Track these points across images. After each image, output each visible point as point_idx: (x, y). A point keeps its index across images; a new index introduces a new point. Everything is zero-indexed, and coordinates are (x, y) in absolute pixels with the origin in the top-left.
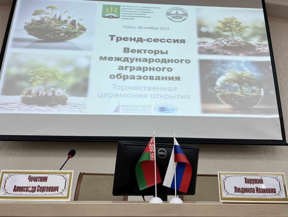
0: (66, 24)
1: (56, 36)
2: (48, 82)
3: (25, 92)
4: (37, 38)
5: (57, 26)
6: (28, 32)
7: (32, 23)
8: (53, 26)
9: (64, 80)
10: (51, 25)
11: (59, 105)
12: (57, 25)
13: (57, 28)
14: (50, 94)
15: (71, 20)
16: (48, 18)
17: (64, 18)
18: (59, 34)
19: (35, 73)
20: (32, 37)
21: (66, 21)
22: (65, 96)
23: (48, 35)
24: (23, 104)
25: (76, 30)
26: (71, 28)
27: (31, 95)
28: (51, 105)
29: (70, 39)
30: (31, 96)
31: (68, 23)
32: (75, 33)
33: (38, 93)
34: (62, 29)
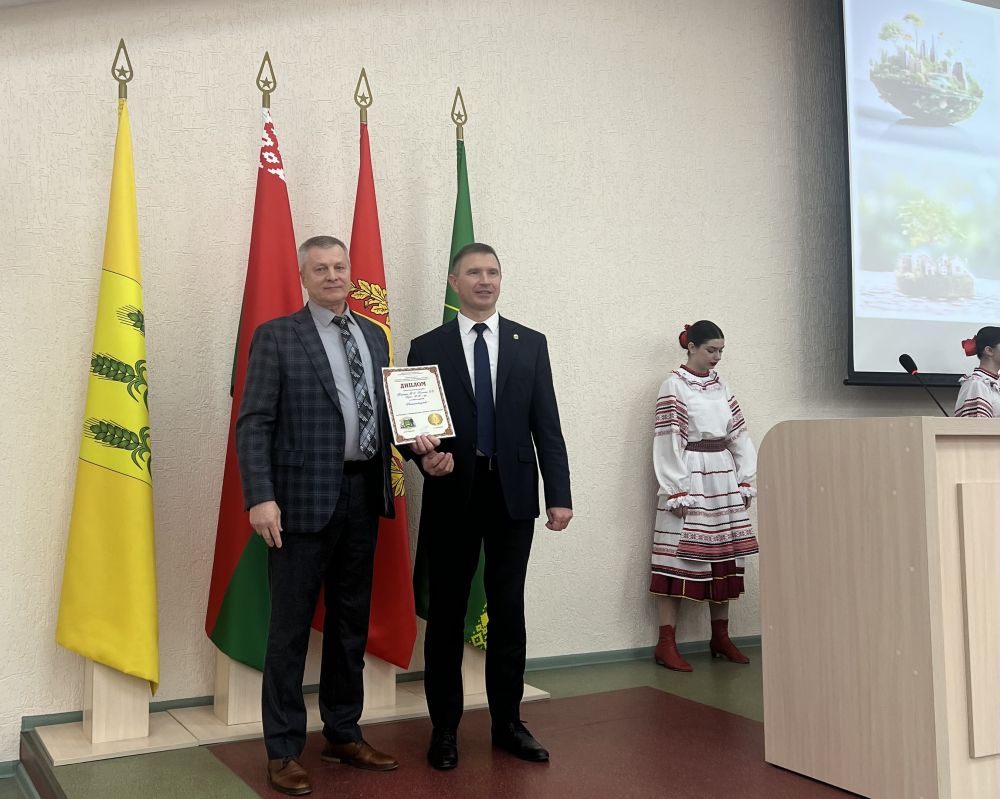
0: (947, 75)
1: (932, 110)
2: (936, 238)
3: (900, 263)
4: (900, 112)
5: (931, 77)
6: (880, 92)
7: (883, 61)
8: (924, 80)
9: (962, 235)
10: (919, 74)
11: (962, 299)
12: (931, 74)
13: (931, 83)
14: (943, 271)
15: (952, 62)
16: (912, 51)
17: (940, 58)
18: (937, 102)
19: (910, 213)
20: (889, 107)
21: (944, 64)
22: (968, 276)
23: (918, 104)
24: (901, 294)
25: (966, 95)
26: (956, 86)
27: (911, 271)
28: (950, 300)
29: (958, 121)
30: (911, 275)
31: (951, 68)
32: (965, 102)
33: (924, 268)
34: (940, 88)
